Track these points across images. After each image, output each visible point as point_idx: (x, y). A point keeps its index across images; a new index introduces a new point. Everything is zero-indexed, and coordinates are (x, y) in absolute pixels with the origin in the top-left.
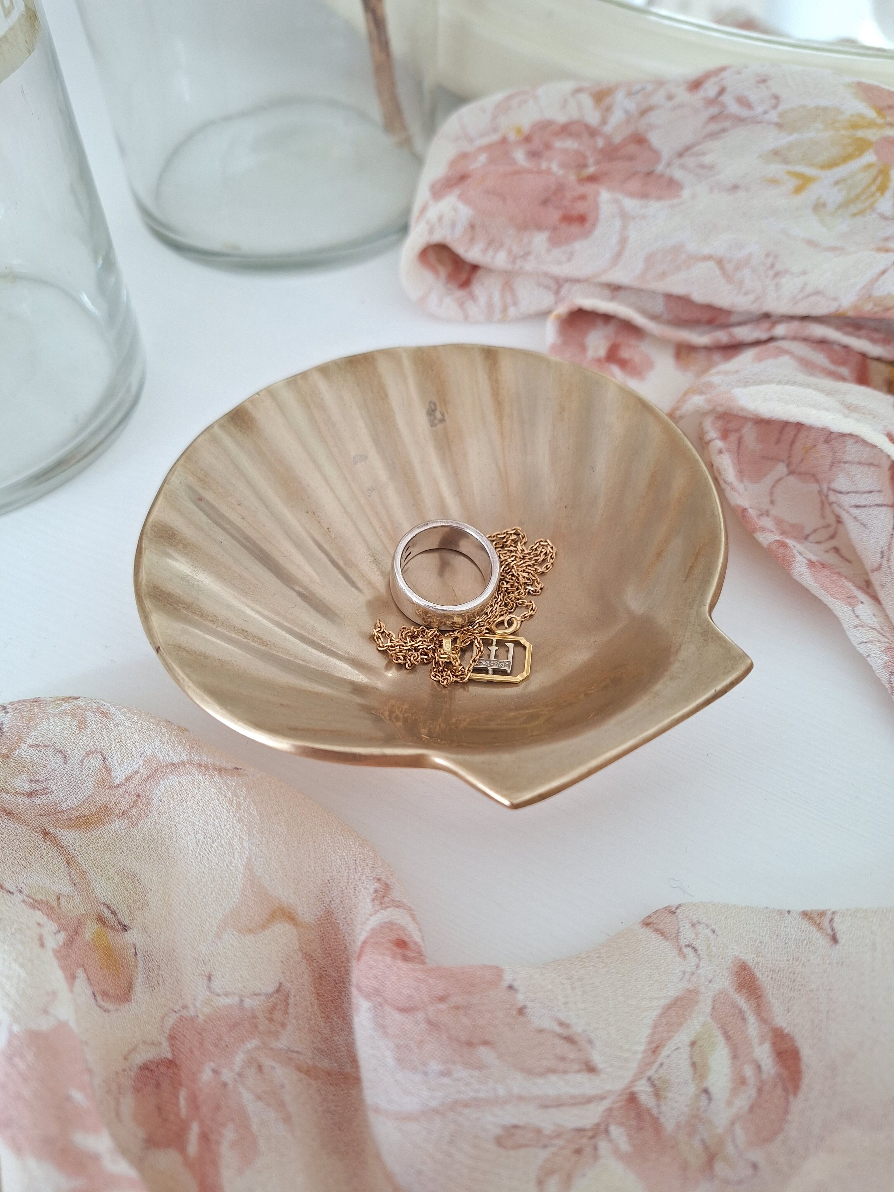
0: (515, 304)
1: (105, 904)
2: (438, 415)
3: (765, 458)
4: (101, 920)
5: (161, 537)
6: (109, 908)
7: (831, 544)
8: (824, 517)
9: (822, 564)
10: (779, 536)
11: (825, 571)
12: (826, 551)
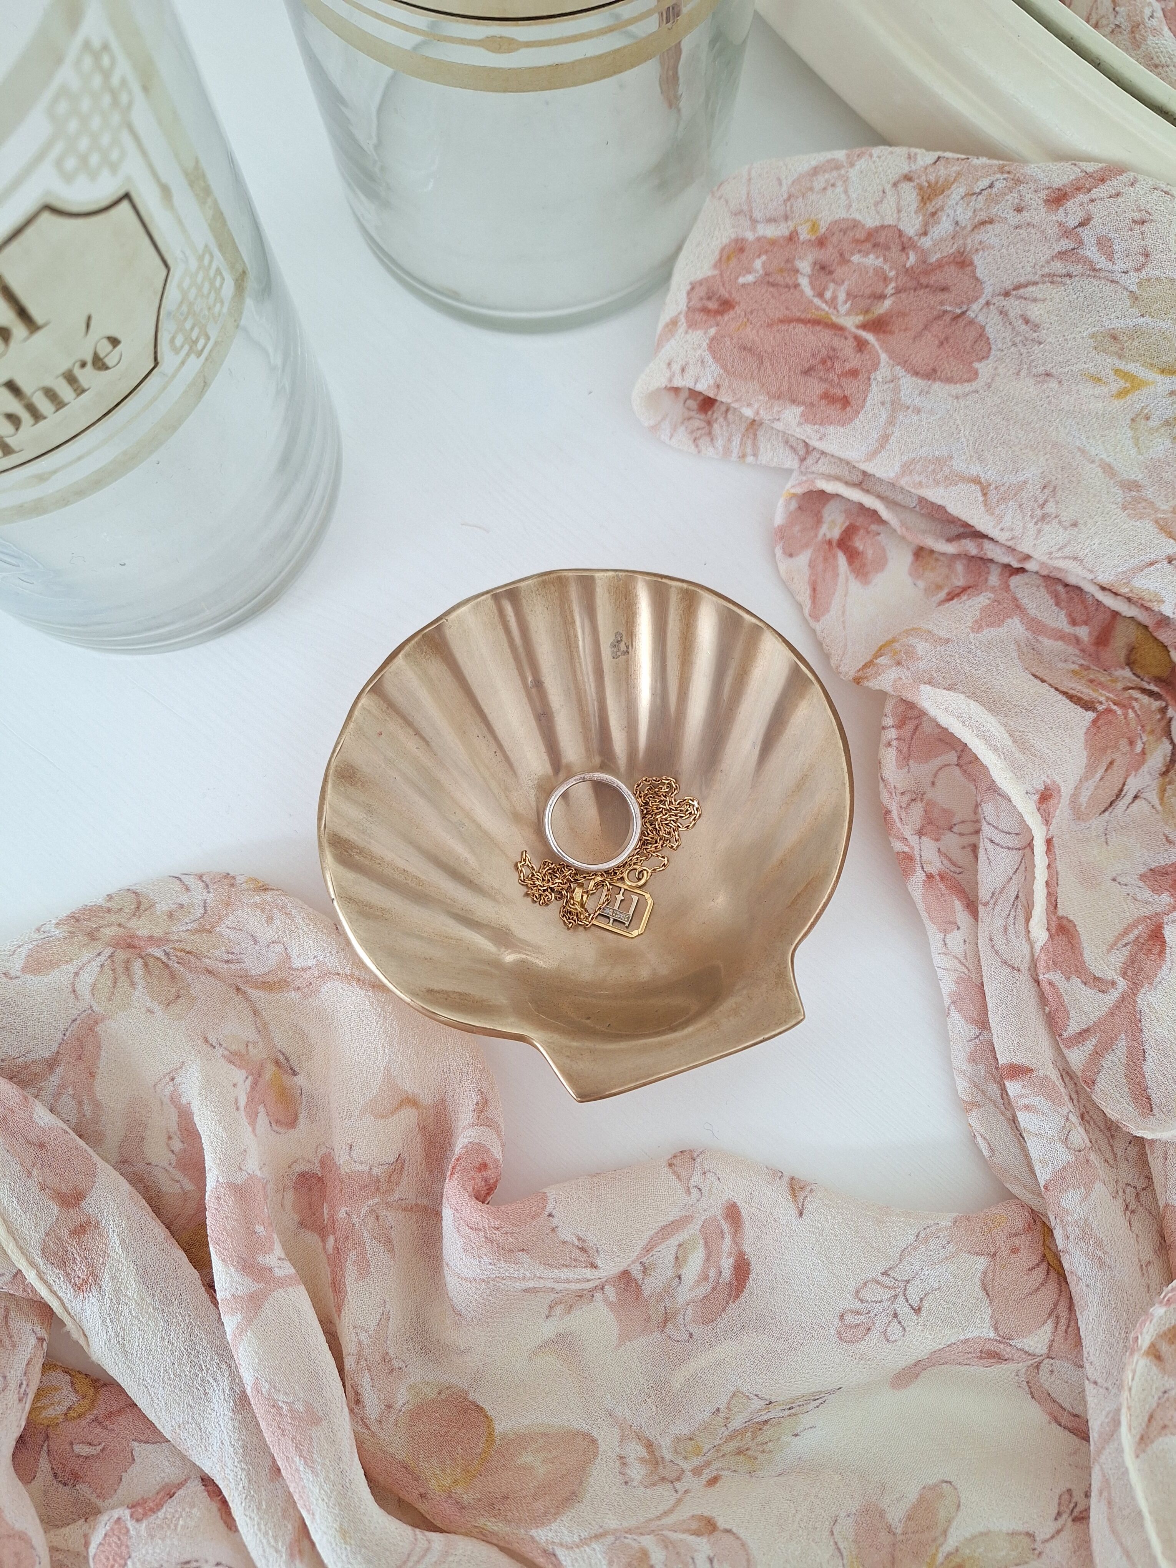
0: (755, 455)
1: (280, 1051)
2: (623, 647)
3: (941, 740)
4: (277, 1063)
5: (343, 777)
6: (283, 1054)
7: (972, 839)
8: (975, 813)
9: (942, 877)
10: (909, 846)
11: (941, 886)
12: (964, 847)
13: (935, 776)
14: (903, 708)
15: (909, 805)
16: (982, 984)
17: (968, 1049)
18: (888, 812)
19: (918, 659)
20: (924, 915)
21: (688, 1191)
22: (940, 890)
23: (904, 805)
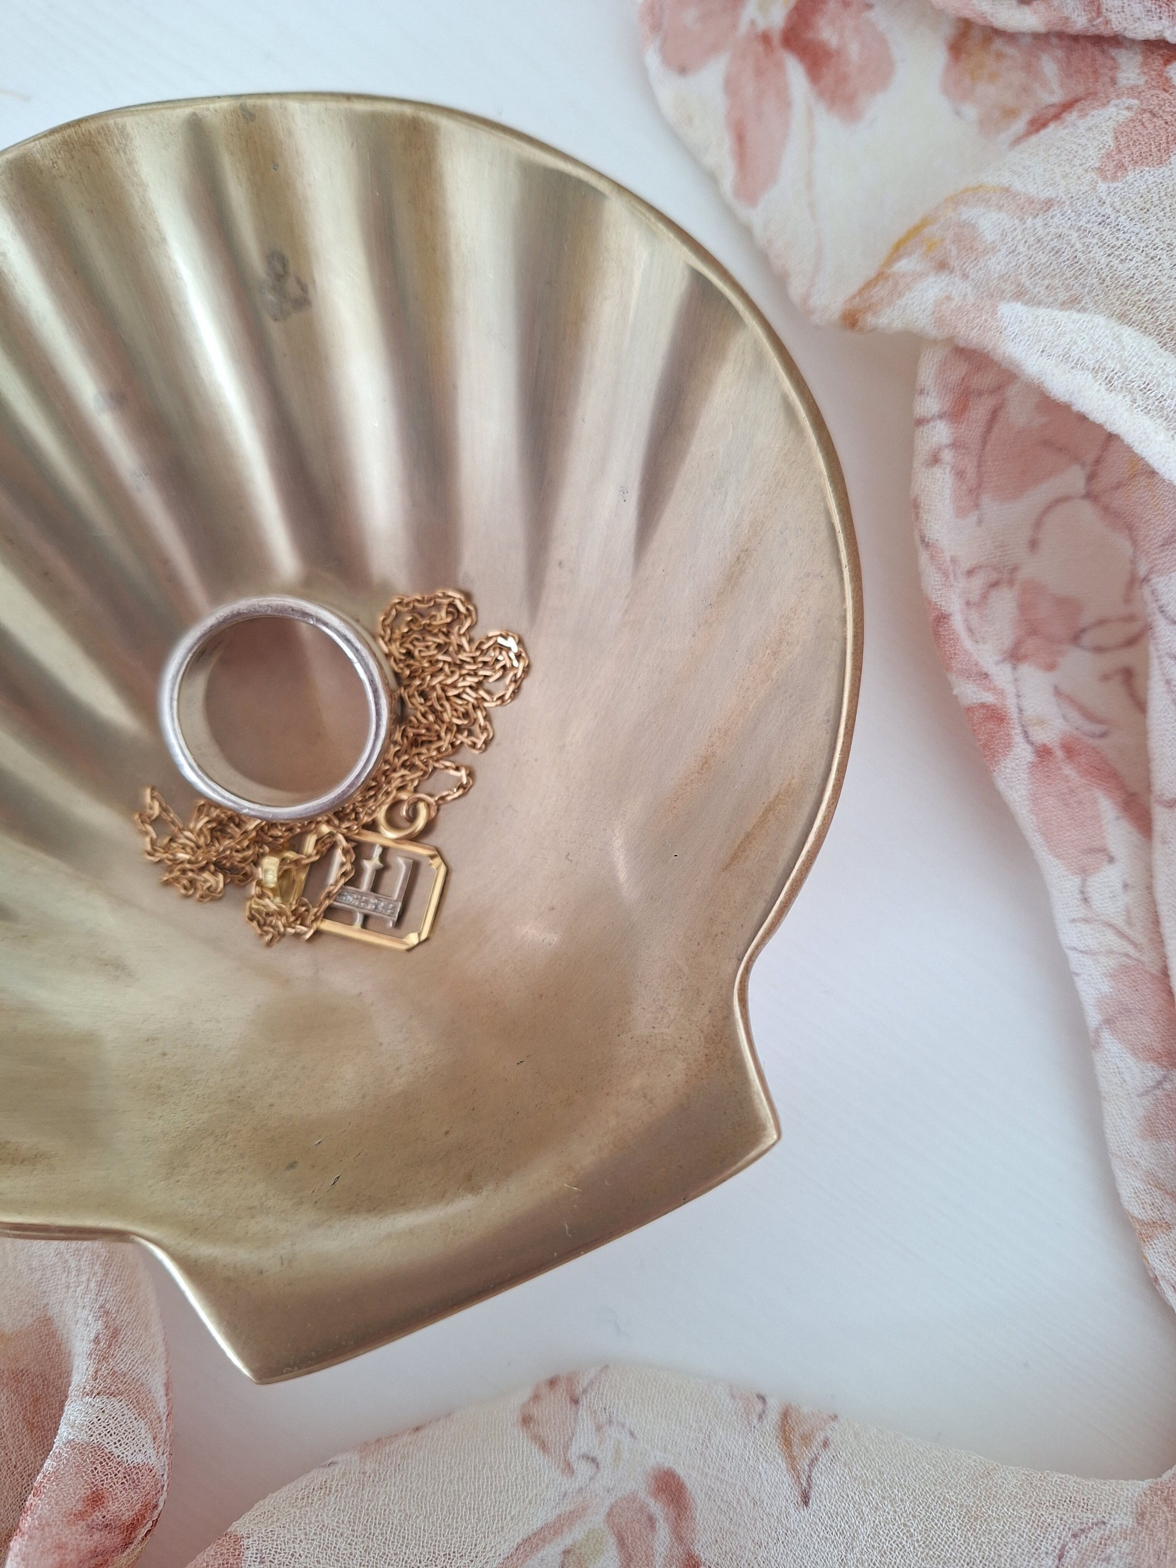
2: (292, 288)
7: (1126, 657)
8: (1128, 599)
9: (1070, 750)
10: (994, 690)
11: (1068, 770)
12: (1105, 678)
13: (1038, 524)
14: (960, 370)
15: (984, 597)
16: (1165, 972)
17: (1140, 1112)
18: (942, 618)
19: (985, 252)
20: (1035, 839)
21: (568, 1469)
22: (1066, 778)
23: (975, 597)
